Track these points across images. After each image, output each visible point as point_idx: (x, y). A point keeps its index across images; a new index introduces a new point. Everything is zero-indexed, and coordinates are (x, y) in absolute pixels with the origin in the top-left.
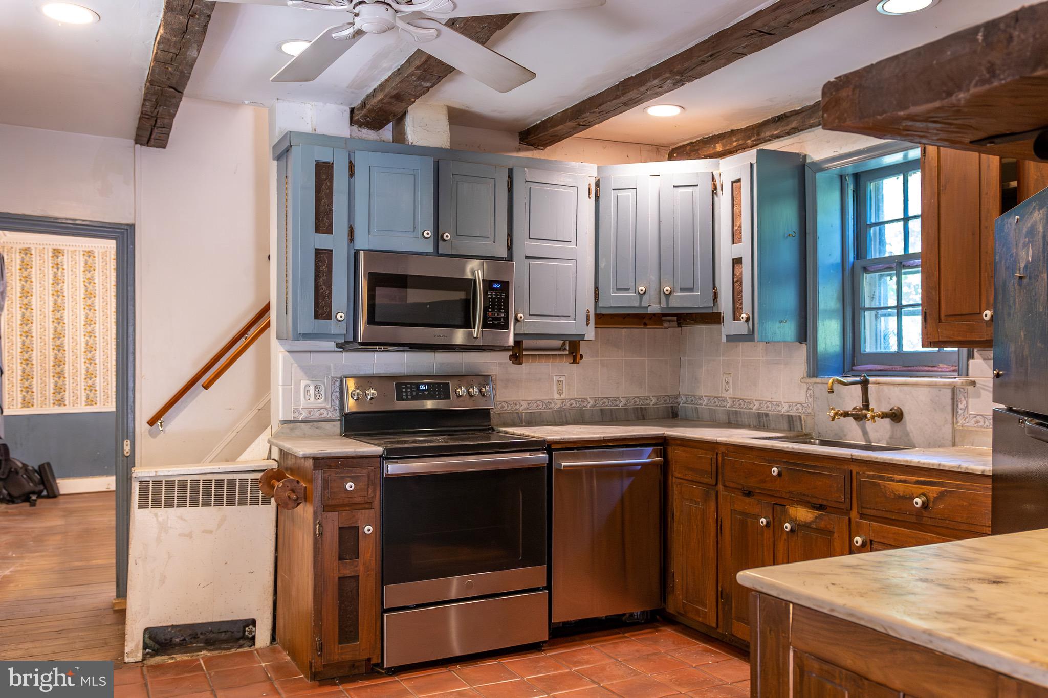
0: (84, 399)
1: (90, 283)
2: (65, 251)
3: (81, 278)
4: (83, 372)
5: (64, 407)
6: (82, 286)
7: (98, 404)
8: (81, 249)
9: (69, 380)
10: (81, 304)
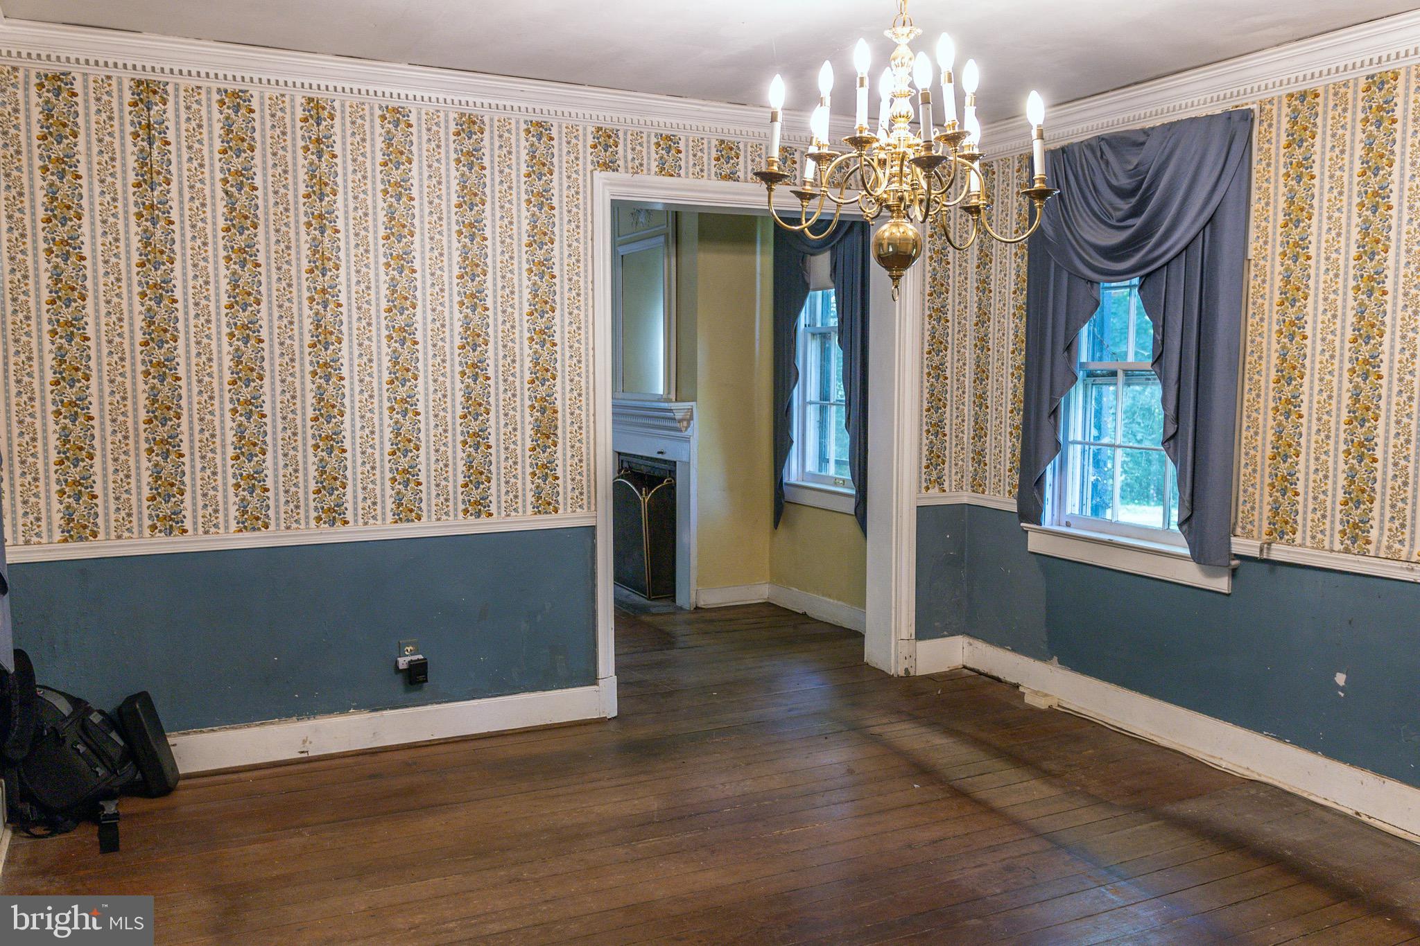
0: (233, 512)
1: (240, 187)
2: (170, 88)
3: (214, 173)
4: (230, 437)
5: (181, 538)
6: (220, 194)
7: (272, 528)
8: (214, 86)
9: (192, 460)
10: (217, 249)
